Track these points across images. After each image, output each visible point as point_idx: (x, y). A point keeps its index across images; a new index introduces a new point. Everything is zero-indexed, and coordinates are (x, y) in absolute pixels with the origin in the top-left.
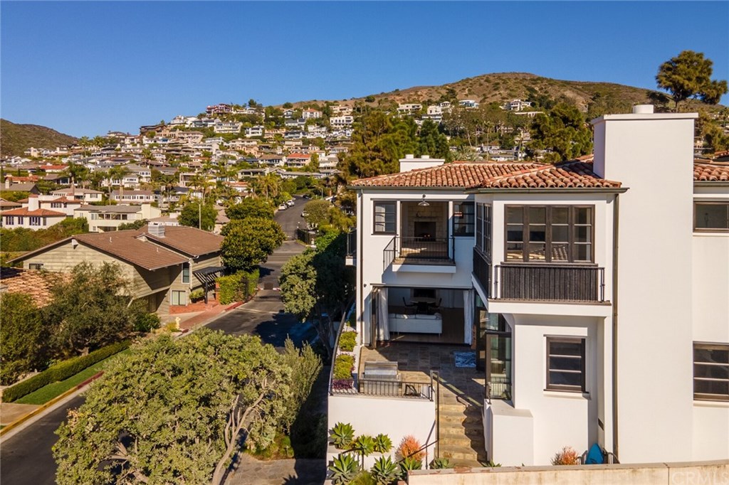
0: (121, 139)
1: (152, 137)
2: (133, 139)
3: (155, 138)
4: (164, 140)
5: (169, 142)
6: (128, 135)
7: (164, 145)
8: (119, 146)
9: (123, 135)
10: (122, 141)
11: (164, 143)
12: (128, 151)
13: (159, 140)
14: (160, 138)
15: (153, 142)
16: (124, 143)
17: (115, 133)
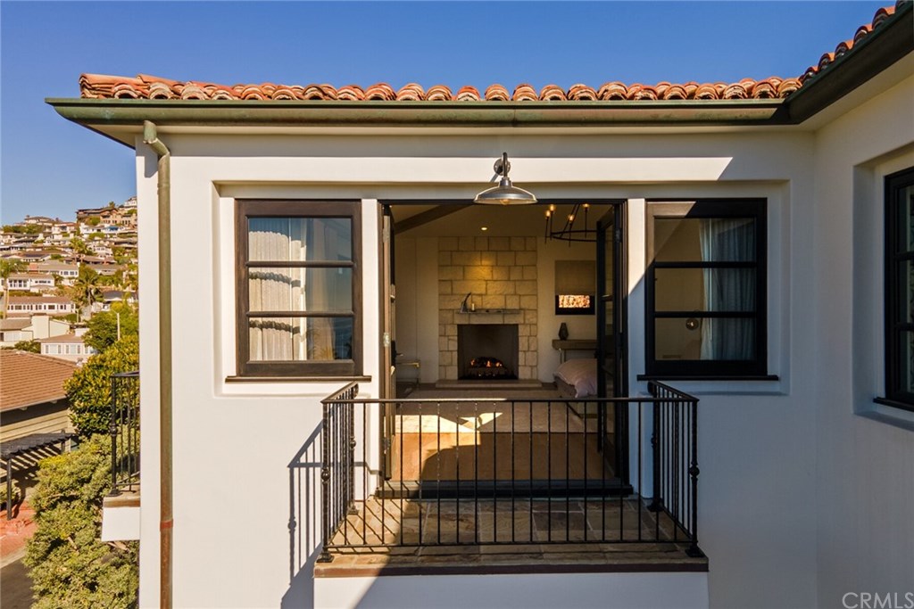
0: (46, 227)
1: (95, 224)
2: (64, 228)
3: (99, 225)
4: (112, 229)
5: (119, 231)
6: (58, 221)
7: (111, 235)
8: (41, 237)
9: (50, 221)
10: (47, 230)
11: (112, 232)
12: (56, 244)
13: (105, 229)
14: (106, 225)
15: (95, 231)
16: (50, 233)
17: (36, 218)
